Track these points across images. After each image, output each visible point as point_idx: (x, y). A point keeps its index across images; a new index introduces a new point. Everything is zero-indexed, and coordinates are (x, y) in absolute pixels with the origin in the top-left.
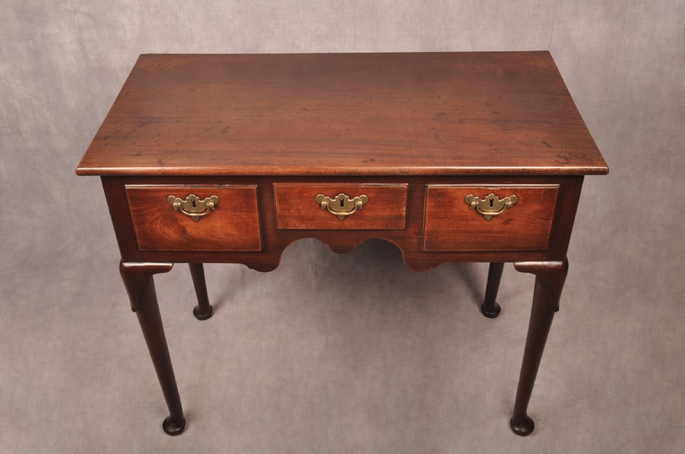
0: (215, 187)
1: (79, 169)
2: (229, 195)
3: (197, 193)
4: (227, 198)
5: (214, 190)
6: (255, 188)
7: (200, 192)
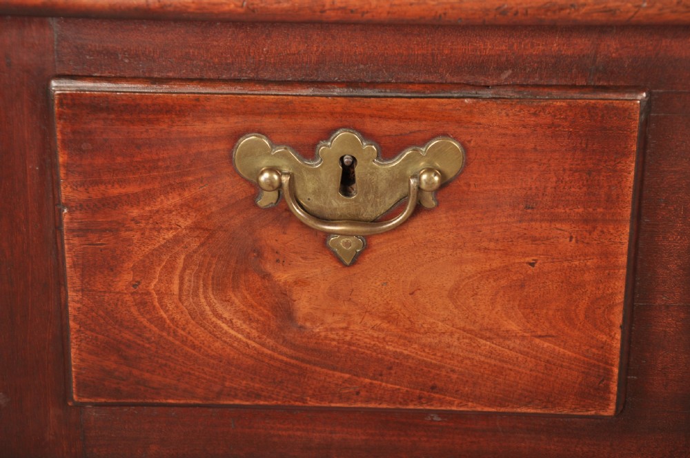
2: (514, 135)
3: (369, 125)
4: (498, 151)
5: (451, 107)
6: (637, 104)
7: (386, 118)
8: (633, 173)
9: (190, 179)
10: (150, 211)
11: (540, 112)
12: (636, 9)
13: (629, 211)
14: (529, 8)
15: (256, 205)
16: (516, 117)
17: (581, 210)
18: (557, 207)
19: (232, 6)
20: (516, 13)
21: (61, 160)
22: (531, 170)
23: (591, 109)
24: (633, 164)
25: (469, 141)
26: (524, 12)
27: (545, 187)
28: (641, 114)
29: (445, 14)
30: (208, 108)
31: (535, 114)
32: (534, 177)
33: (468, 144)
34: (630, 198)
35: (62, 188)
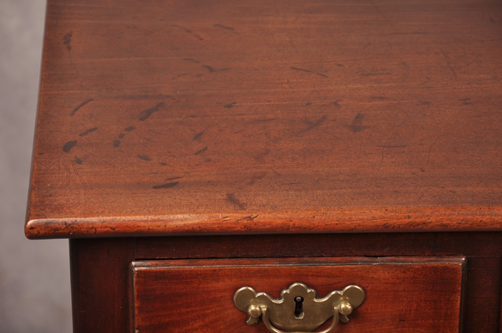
0: (359, 264)
1: (30, 222)
2: (392, 283)
3: (311, 280)
4: (383, 292)
5: (357, 270)
6: (460, 266)
7: (320, 276)
8: (459, 302)
9: (209, 311)
10: (186, 330)
11: (407, 271)
12: (458, 225)
13: (458, 321)
14: (401, 224)
15: (246, 323)
16: (393, 274)
17: (431, 321)
18: (417, 320)
19: (239, 228)
20: (394, 227)
21: (136, 305)
22: (402, 301)
23: (435, 269)
24: (459, 297)
25: (367, 287)
26: (398, 226)
27: (410, 310)
28: (463, 271)
29: (355, 228)
30: (220, 275)
31: (404, 272)
32: (404, 304)
33: (367, 288)
34: (458, 315)
35: (136, 320)
